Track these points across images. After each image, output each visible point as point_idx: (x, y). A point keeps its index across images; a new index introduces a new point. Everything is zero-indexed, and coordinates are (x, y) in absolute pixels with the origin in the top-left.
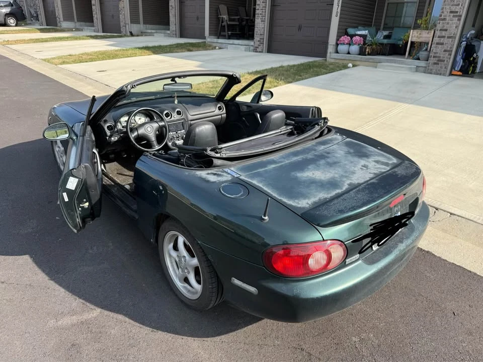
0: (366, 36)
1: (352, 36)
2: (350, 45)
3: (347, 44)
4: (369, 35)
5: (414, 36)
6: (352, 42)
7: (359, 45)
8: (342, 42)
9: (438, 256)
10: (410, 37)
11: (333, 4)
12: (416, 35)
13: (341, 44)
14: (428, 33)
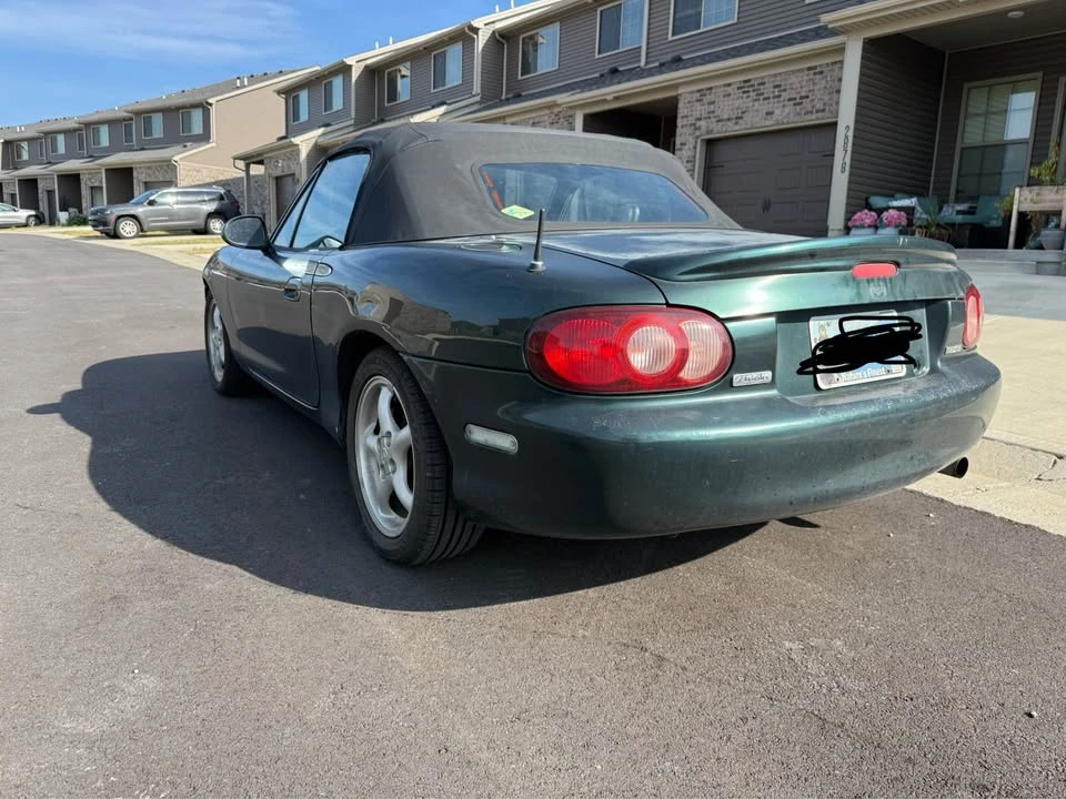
0: (913, 209)
1: (880, 211)
2: (876, 228)
3: (870, 226)
4: (918, 208)
5: (1023, 200)
6: (881, 221)
7: (896, 226)
8: (857, 223)
9: (1056, 533)
10: (1016, 202)
11: (833, 155)
12: (1029, 196)
13: (857, 227)
14: (1057, 192)
